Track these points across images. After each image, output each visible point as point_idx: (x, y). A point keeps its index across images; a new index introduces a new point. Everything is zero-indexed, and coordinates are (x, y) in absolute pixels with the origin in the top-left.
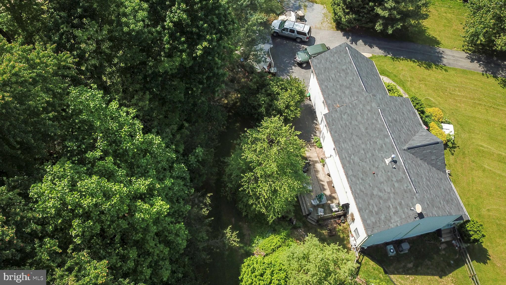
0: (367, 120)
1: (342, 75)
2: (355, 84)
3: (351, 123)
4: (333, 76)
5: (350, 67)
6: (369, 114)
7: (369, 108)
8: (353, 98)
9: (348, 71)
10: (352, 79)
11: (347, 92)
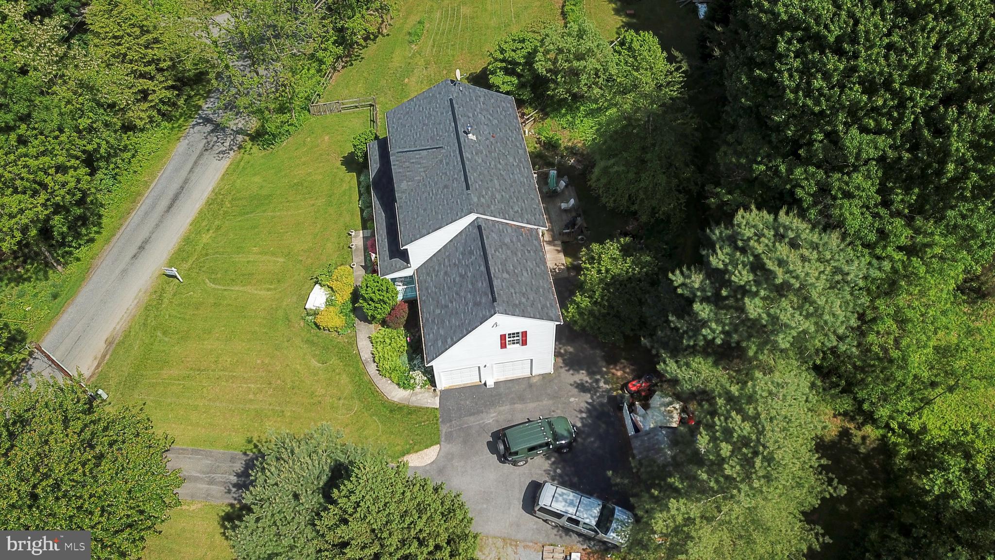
0: (488, 188)
1: (512, 268)
2: (493, 242)
3: (511, 197)
4: (525, 274)
5: (497, 271)
6: (484, 193)
7: (483, 200)
8: (501, 228)
9: (500, 267)
10: (497, 253)
11: (507, 240)
